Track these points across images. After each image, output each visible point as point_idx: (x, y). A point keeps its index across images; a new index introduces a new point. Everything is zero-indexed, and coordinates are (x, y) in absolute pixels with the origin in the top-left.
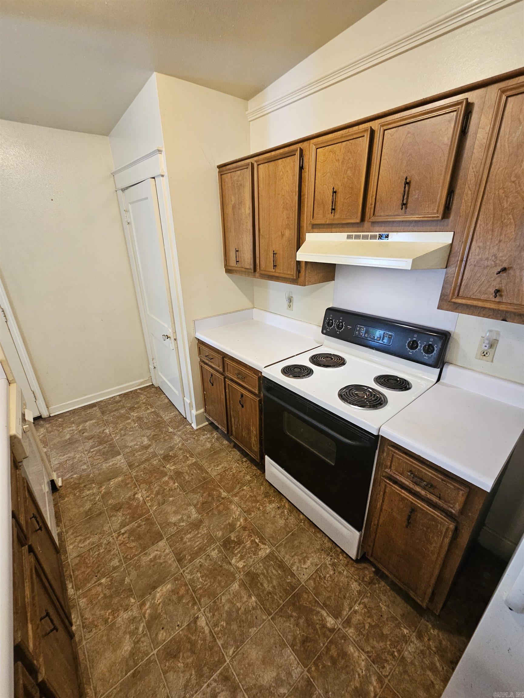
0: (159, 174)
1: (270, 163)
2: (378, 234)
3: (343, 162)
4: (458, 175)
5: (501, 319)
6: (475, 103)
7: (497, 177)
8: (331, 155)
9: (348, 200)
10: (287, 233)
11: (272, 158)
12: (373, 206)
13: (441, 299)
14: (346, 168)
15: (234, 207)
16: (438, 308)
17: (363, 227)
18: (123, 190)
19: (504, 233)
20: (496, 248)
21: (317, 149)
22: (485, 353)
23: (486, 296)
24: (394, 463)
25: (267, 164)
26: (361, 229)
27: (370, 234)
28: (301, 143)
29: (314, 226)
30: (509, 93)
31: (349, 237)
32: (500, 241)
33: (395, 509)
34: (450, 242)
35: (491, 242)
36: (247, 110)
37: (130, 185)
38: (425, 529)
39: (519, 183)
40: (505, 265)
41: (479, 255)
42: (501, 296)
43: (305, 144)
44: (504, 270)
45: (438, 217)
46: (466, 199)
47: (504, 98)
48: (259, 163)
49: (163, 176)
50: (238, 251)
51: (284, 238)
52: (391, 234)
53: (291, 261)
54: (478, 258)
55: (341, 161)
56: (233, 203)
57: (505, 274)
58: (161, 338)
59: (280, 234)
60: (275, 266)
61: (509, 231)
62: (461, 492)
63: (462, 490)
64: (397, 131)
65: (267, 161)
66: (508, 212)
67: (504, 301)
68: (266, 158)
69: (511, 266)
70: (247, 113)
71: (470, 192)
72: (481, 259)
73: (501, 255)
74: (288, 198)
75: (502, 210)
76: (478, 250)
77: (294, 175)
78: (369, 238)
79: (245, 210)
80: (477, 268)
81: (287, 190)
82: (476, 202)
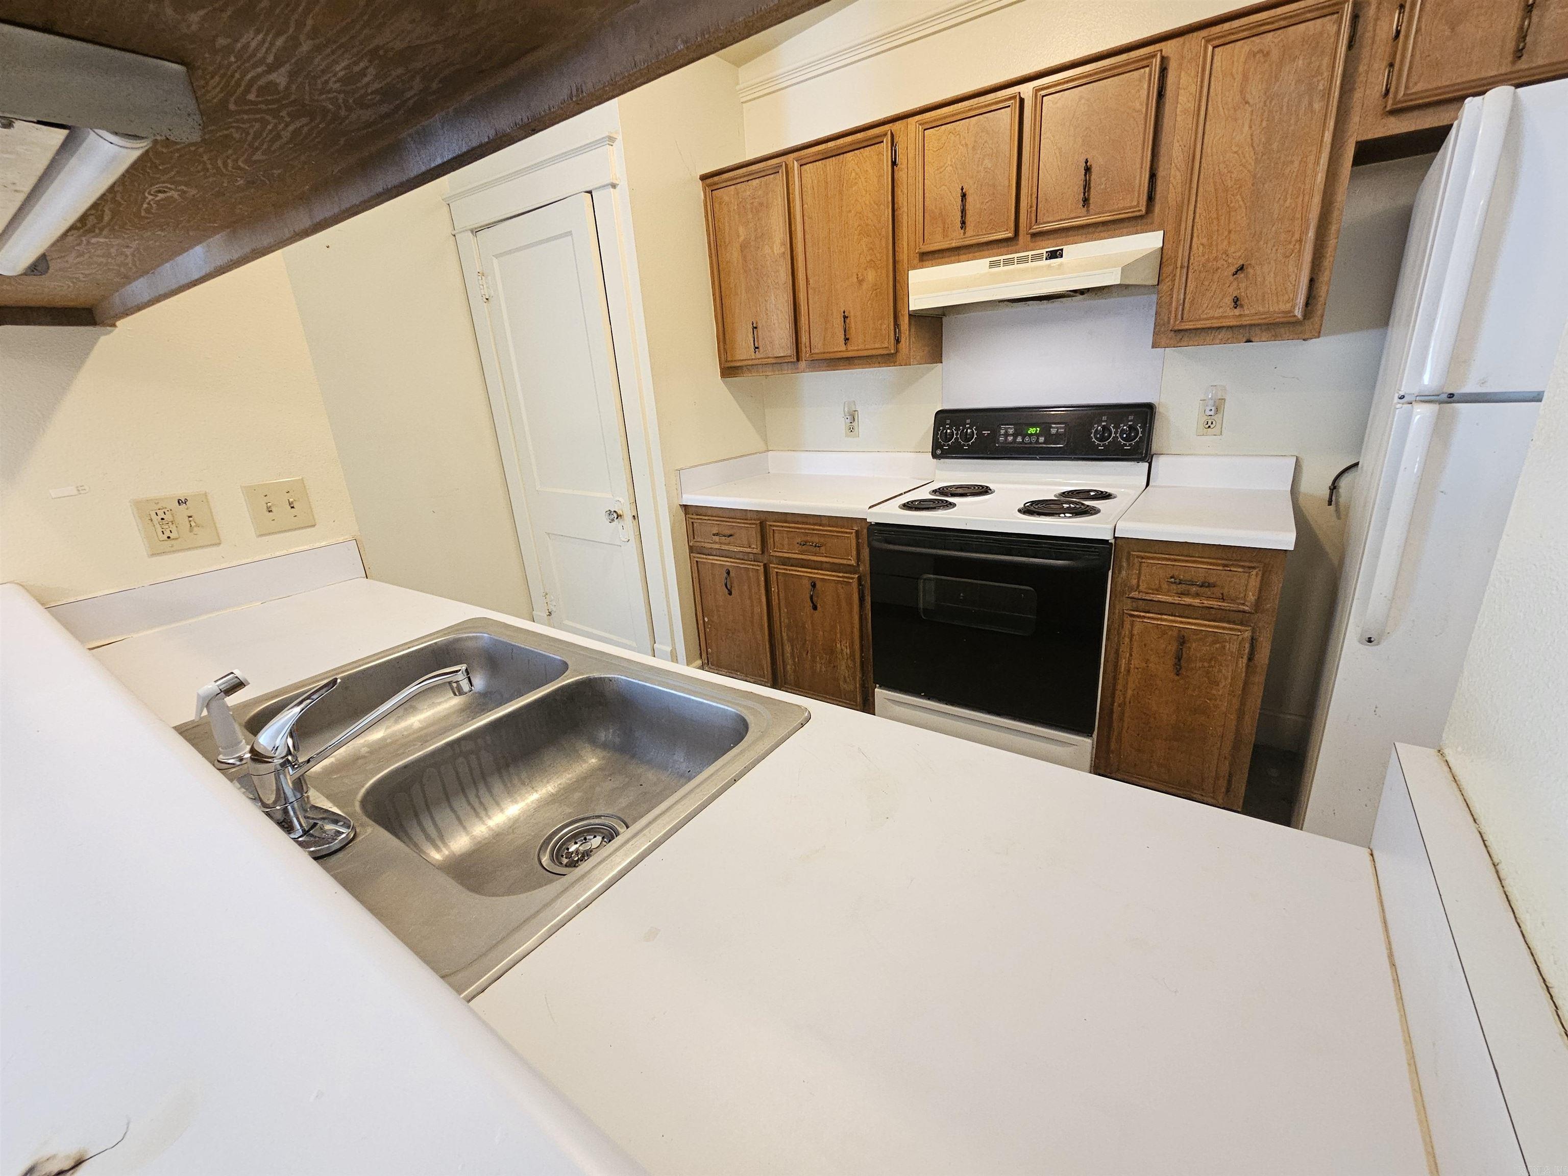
0: (608, 182)
1: (828, 160)
2: (1044, 251)
3: (974, 148)
4: (1158, 153)
5: (1245, 340)
6: (1171, 56)
7: (1214, 150)
8: (953, 138)
9: (988, 205)
10: (871, 276)
11: (831, 151)
12: (1034, 208)
13: (1156, 333)
14: (981, 156)
15: (744, 247)
16: (1153, 347)
17: (1017, 245)
18: (475, 231)
19: (1233, 219)
20: (1226, 242)
21: (925, 130)
22: (1210, 424)
23: (1221, 310)
24: (1143, 578)
25: (820, 162)
26: (1014, 248)
27: (1030, 253)
28: (891, 125)
29: (925, 258)
30: (1216, 42)
31: (993, 265)
32: (1230, 232)
33: (1153, 658)
34: (1161, 245)
35: (1218, 235)
36: (738, 84)
37: (501, 218)
38: (1206, 664)
39: (1243, 153)
40: (1241, 262)
41: (1203, 256)
42: (1242, 306)
43: (898, 124)
44: (1241, 268)
45: (1140, 211)
46: (1175, 183)
47: (1210, 48)
48: (803, 162)
49: (614, 186)
50: (756, 328)
51: (865, 286)
52: (1066, 249)
53: (881, 324)
54: (1203, 259)
55: (970, 147)
56: (742, 238)
57: (1242, 275)
58: (605, 519)
59: (856, 280)
60: (847, 339)
61: (1239, 217)
62: (1254, 572)
63: (1254, 568)
64: (1062, 97)
65: (822, 157)
66: (1235, 191)
67: (1247, 312)
68: (819, 153)
69: (1249, 262)
70: (738, 87)
71: (1178, 173)
72: (1208, 260)
73: (1233, 250)
74: (870, 215)
75: (1226, 190)
76: (1201, 248)
77: (881, 176)
78: (1030, 261)
79: (772, 248)
80: (1203, 275)
81: (867, 202)
82: (1190, 184)
